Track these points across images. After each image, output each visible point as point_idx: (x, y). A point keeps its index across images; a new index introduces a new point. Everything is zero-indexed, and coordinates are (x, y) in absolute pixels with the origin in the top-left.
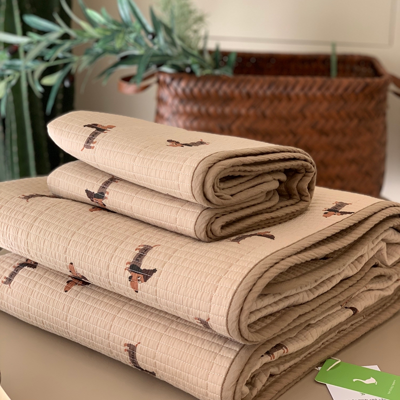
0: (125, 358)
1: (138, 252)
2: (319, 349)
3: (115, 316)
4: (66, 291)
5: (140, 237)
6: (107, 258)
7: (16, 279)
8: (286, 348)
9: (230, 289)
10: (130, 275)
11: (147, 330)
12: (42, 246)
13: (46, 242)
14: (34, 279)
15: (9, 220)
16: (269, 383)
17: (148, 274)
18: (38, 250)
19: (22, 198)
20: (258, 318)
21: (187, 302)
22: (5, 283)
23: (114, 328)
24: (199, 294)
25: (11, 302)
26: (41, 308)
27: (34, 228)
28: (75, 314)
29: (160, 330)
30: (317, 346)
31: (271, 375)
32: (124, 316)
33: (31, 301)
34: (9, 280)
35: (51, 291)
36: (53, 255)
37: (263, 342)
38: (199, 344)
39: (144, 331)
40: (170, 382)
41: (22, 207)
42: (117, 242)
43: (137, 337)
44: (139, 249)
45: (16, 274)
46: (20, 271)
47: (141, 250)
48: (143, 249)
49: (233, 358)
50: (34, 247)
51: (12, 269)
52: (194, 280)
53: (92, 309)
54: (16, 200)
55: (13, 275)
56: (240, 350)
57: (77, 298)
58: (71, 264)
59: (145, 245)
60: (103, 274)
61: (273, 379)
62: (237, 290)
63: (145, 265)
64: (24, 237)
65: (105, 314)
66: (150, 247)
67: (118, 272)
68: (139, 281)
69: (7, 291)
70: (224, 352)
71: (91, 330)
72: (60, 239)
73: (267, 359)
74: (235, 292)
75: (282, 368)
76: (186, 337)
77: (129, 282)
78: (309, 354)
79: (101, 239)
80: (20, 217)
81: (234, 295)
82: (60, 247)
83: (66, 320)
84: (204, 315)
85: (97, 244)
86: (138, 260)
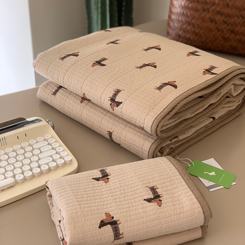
0: (107, 136)
1: (114, 92)
2: (195, 136)
3: (103, 118)
4: (81, 103)
5: (116, 84)
6: (101, 94)
7: (58, 93)
8: (178, 138)
9: (154, 116)
10: (111, 103)
11: (117, 126)
12: (70, 84)
13: (72, 83)
14: (67, 95)
15: (54, 70)
16: (170, 152)
17: (118, 104)
18: (69, 85)
19: (60, 59)
20: (166, 128)
21: (135, 119)
22: (53, 94)
23: (103, 123)
24: (140, 116)
25: (56, 104)
26: (70, 109)
27: (66, 75)
28: (85, 114)
29: (123, 126)
30: (194, 135)
31: (171, 148)
32: (107, 118)
33: (65, 105)
34: (55, 94)
35: (74, 102)
36: (76, 89)
37: (167, 137)
38: (139, 134)
39: (116, 126)
40: (127, 148)
41: (61, 64)
42: (105, 86)
43: (113, 129)
44: (115, 91)
45: (58, 91)
46: (60, 90)
47: (116, 92)
48: (117, 91)
49: (153, 142)
50: (67, 84)
51: (56, 88)
52: (139, 109)
53: (93, 113)
54: (58, 60)
55: (57, 91)
56: (157, 139)
57: (86, 107)
58: (84, 94)
59: (118, 89)
60: (99, 100)
61: (172, 150)
62: (157, 117)
63: (117, 99)
64: (62, 79)
65: (99, 116)
66: (120, 90)
67: (105, 101)
68: (114, 106)
69: (54, 98)
70: (150, 139)
71: (93, 122)
72: (79, 82)
73: (169, 142)
74: (156, 118)
75: (177, 145)
76: (134, 131)
77: (110, 106)
78: (190, 138)
79: (97, 84)
80: (60, 69)
81: (155, 119)
82: (79, 86)
83: (81, 116)
84: (142, 126)
85: (96, 86)
86: (114, 97)
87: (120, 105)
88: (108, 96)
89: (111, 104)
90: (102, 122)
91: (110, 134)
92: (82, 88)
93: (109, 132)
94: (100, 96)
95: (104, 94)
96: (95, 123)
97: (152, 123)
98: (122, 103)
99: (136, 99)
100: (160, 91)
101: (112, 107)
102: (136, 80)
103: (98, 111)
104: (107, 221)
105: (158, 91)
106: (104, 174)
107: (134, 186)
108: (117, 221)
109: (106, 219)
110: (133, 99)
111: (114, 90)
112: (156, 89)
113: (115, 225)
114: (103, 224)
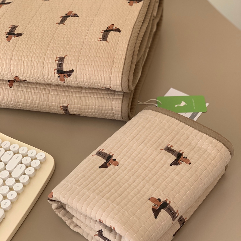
1: (57, 62)
3: (49, 94)
4: (11, 87)
6: (40, 69)
10: (58, 75)
11: (71, 97)
17: (69, 73)
21: (97, 82)
23: (51, 100)
32: (54, 93)
39: (69, 98)
42: (42, 59)
43: (66, 102)
44: (57, 60)
48: (60, 60)
57: (20, 89)
58: (16, 76)
59: (59, 57)
60: (40, 78)
63: (66, 68)
66: (63, 57)
67: (50, 75)
68: (65, 77)
71: (37, 104)
72: (3, 65)
77: (59, 79)
79: (30, 59)
81: (122, 74)
82: (6, 69)
83: (18, 102)
84: (108, 87)
85: (30, 62)
86: (60, 67)
87: (73, 74)
88: (52, 69)
89: (59, 77)
90: (49, 99)
91: (65, 108)
92: (10, 71)
93: (63, 106)
94: (42, 73)
95: (45, 68)
96: (41, 104)
97: (120, 80)
98: (73, 70)
99: (88, 61)
100: (107, 42)
101: (61, 80)
102: (71, 39)
103: (38, 89)
104: (157, 206)
105: (105, 42)
106: (105, 157)
107: (149, 155)
108: (166, 201)
109: (155, 205)
110: (84, 61)
111: (55, 59)
112: (100, 41)
113: (167, 206)
114: (156, 212)
